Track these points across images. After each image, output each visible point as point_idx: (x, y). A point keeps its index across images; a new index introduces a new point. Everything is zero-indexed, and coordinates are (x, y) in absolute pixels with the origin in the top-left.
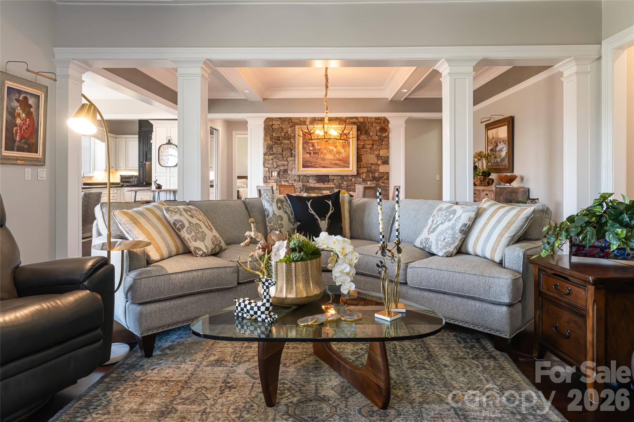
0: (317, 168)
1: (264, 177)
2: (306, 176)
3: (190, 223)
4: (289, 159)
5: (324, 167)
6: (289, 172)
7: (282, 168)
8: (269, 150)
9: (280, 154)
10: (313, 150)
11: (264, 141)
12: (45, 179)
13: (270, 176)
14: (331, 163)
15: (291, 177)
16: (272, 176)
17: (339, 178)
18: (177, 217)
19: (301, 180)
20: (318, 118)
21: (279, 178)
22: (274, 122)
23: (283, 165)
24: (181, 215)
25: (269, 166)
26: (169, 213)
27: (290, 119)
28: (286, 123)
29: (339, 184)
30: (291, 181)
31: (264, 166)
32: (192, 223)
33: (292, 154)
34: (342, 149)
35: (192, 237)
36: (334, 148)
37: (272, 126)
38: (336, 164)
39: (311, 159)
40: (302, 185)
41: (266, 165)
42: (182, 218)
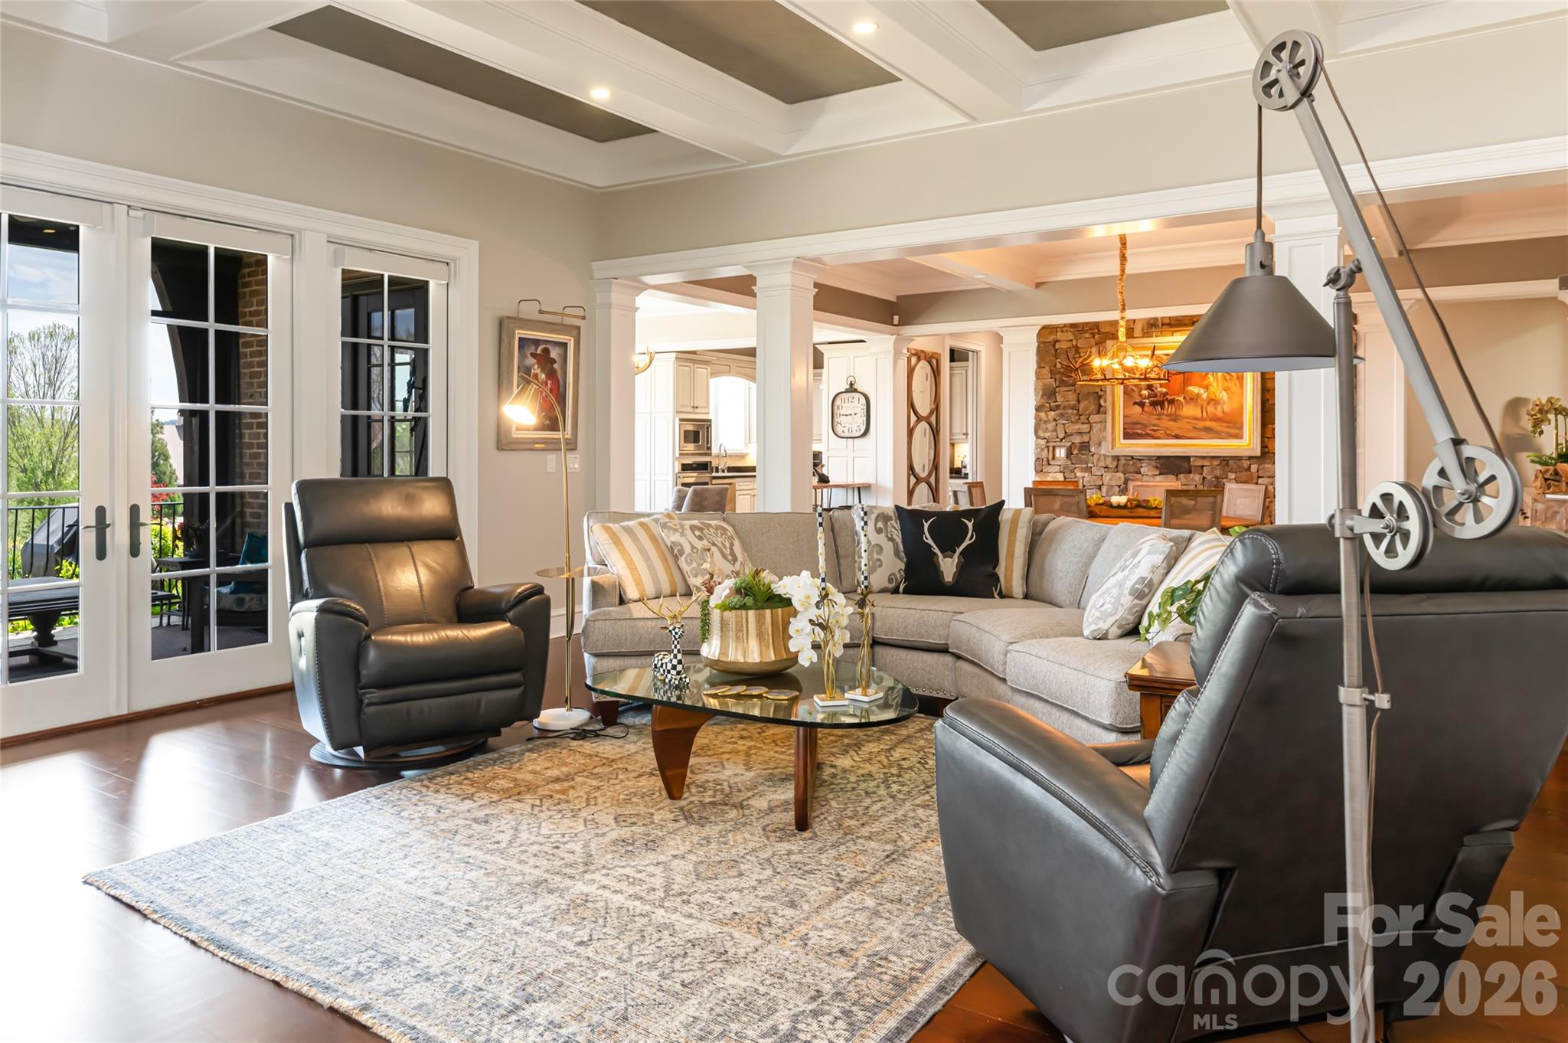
0: (1159, 438)
1: (1038, 459)
2: (1132, 457)
3: (693, 547)
4: (1094, 418)
5: (1177, 437)
6: (1093, 449)
7: (1077, 440)
8: (1048, 400)
9: (1073, 408)
10: (1149, 397)
11: (1037, 379)
12: (578, 470)
13: (1050, 457)
14: (1195, 428)
15: (1099, 459)
16: (1053, 458)
17: (1216, 463)
18: (675, 537)
19: (1120, 468)
20: (1162, 318)
21: (1069, 463)
22: (1060, 335)
23: (1080, 433)
24: (682, 534)
25: (1047, 435)
26: (665, 531)
27: (1096, 325)
28: (1087, 335)
29: (1216, 477)
30: (1099, 470)
31: (1038, 437)
32: (696, 548)
33: (1100, 406)
34: (1224, 393)
35: (691, 571)
36: (1202, 391)
37: (1054, 346)
38: (1207, 430)
39: (1144, 419)
40: (1123, 479)
41: (1041, 434)
42: (682, 540)
